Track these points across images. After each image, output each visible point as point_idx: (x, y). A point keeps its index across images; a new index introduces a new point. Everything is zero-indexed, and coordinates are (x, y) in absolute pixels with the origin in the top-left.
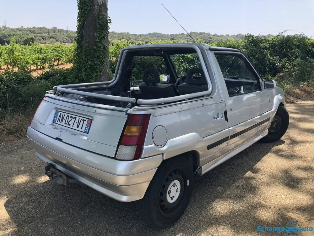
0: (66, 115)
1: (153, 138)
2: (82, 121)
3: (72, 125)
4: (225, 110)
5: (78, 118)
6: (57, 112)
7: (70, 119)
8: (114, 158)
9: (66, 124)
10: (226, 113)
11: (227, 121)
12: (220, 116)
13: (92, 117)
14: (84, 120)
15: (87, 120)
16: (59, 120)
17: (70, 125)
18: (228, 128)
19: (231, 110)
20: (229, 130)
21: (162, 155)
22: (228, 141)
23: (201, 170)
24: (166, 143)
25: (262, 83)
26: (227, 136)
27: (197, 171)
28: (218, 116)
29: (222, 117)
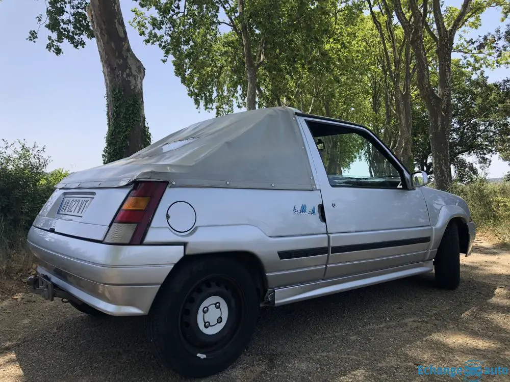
1: (168, 217)
2: (85, 203)
3: (73, 212)
4: (321, 203)
8: (102, 242)
9: (68, 211)
10: (321, 208)
11: (326, 223)
12: (309, 210)
15: (90, 199)
17: (71, 211)
18: (327, 233)
19: (334, 206)
20: (329, 237)
21: (183, 247)
22: (328, 256)
23: (274, 296)
24: (193, 230)
25: (408, 179)
26: (326, 245)
27: (267, 298)
28: (303, 209)
29: (313, 212)
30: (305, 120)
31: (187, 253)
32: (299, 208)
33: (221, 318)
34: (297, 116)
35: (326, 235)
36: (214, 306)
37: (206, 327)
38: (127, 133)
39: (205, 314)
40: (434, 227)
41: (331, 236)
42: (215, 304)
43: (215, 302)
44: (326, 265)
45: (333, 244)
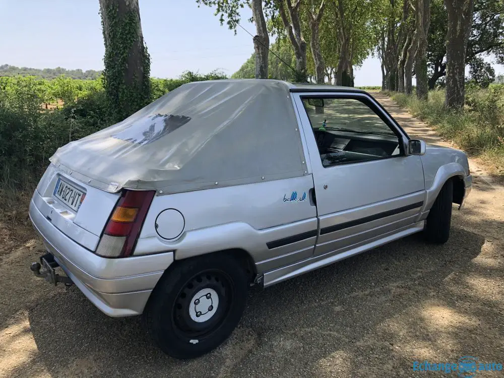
0: (66, 185)
2: (77, 196)
3: (67, 201)
4: (313, 187)
5: (75, 190)
6: (59, 179)
7: (68, 191)
8: (94, 252)
9: (63, 198)
10: (312, 191)
11: (316, 205)
12: (299, 196)
13: (86, 190)
14: (79, 195)
15: (82, 193)
16: (59, 191)
17: (66, 200)
18: (317, 217)
19: (326, 187)
20: (318, 220)
21: (172, 253)
22: (317, 238)
23: (263, 279)
24: (182, 236)
25: (406, 145)
26: (316, 228)
27: (256, 281)
28: (294, 197)
29: (304, 198)
30: (300, 96)
31: (177, 258)
32: (289, 196)
33: (212, 306)
34: (291, 93)
35: (316, 219)
36: (205, 297)
37: (197, 316)
38: (125, 55)
39: (197, 306)
40: (428, 191)
41: (321, 218)
42: (206, 295)
43: (206, 294)
44: (315, 246)
45: (322, 226)
